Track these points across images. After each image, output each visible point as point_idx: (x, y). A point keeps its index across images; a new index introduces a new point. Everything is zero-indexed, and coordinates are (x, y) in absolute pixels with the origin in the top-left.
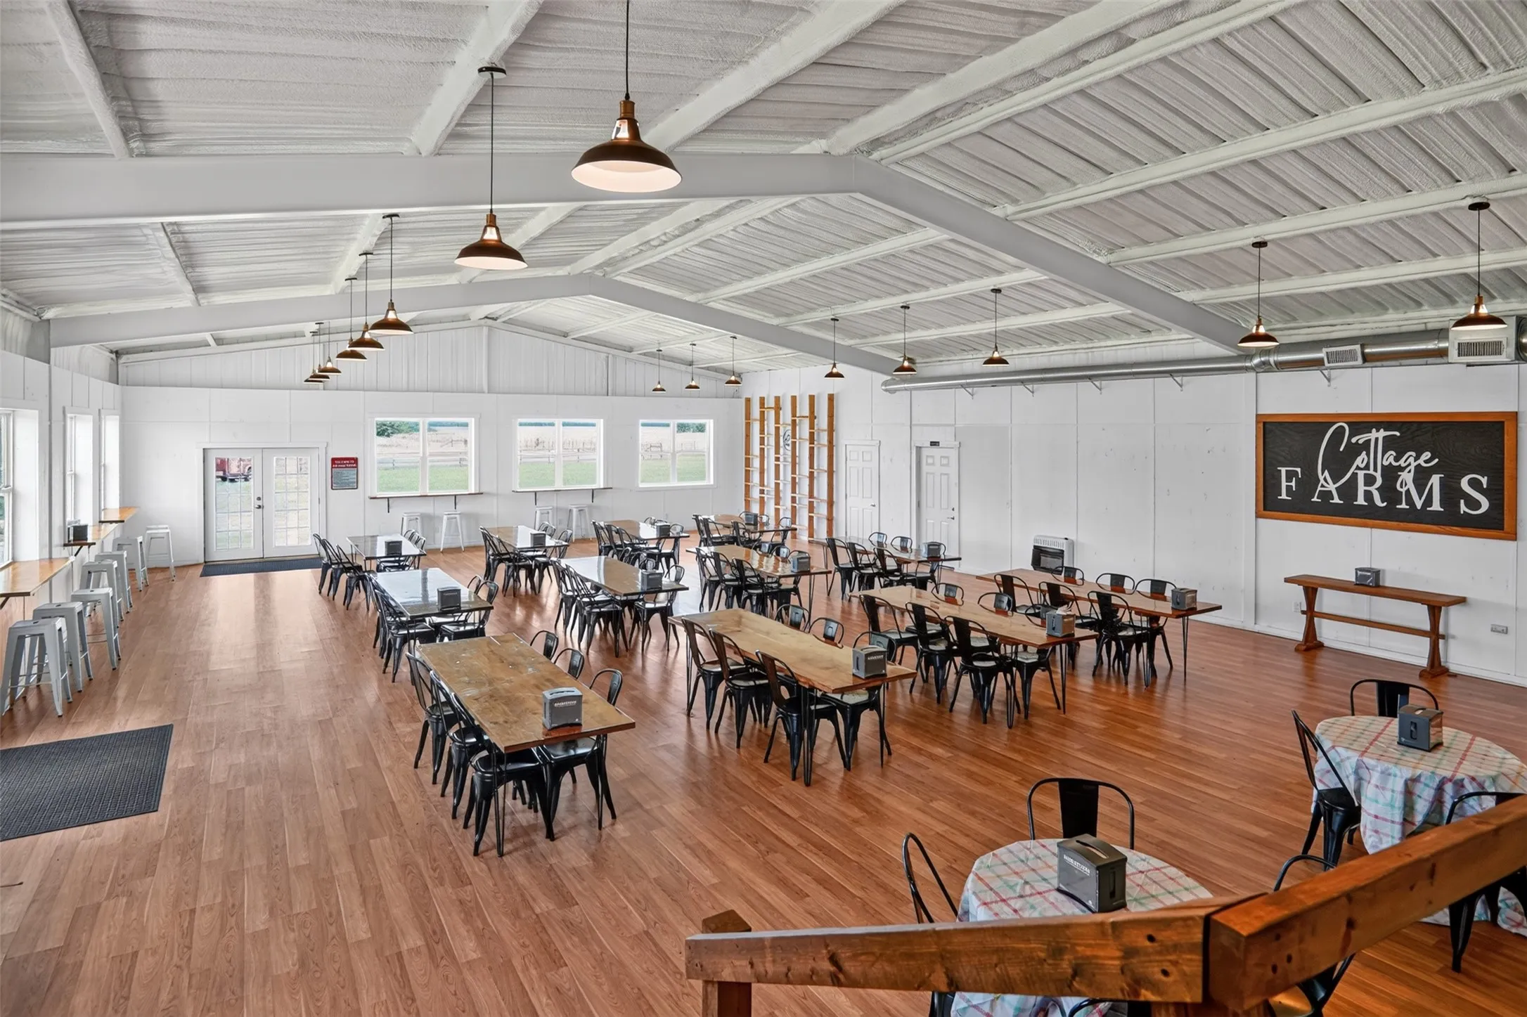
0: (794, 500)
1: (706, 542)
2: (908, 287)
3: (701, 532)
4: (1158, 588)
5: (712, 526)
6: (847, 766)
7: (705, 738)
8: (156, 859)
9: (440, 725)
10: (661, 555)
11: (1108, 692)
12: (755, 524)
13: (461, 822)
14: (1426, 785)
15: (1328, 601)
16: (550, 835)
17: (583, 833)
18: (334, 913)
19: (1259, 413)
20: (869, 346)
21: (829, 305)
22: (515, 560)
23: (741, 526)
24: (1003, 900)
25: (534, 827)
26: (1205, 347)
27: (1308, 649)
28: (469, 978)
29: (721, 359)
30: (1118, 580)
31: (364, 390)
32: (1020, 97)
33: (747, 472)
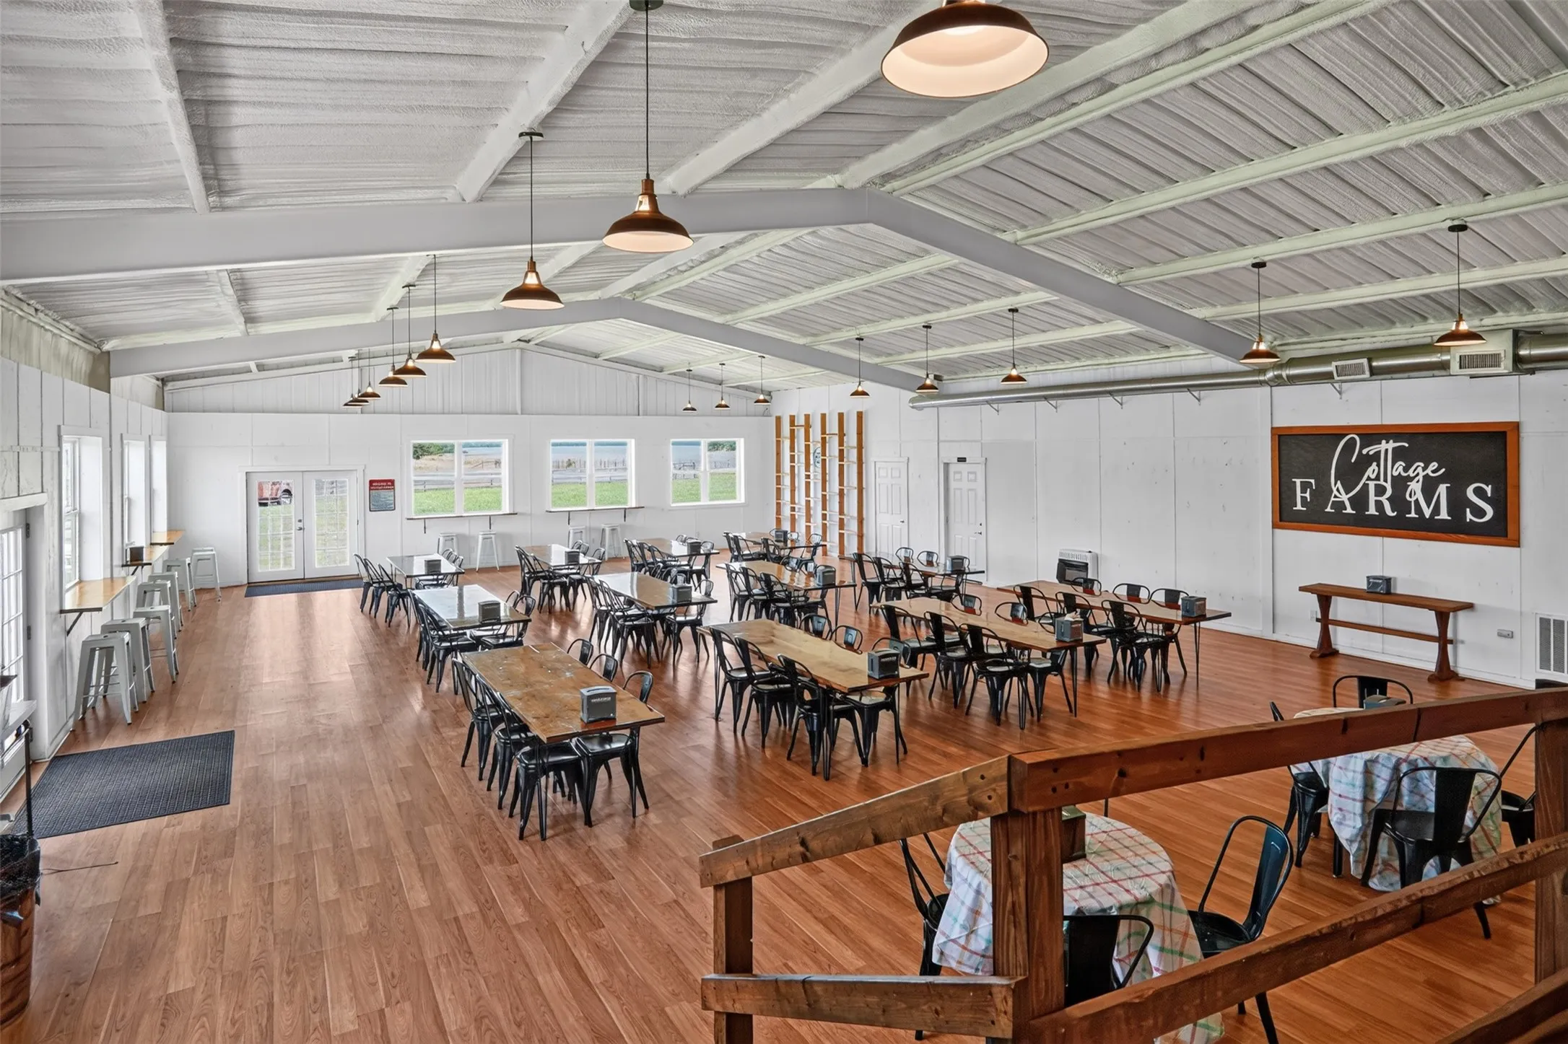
0: (824, 517)
1: (736, 558)
2: (929, 307)
3: (731, 549)
4: (1172, 597)
5: (742, 544)
6: (865, 762)
7: (732, 739)
8: (233, 843)
9: (486, 726)
10: (692, 572)
11: (1125, 698)
12: (785, 542)
13: (506, 812)
14: (1383, 765)
15: (1342, 608)
16: (589, 822)
17: (618, 820)
18: (396, 886)
19: (1275, 425)
20: (897, 364)
21: (854, 325)
22: (550, 578)
23: (770, 542)
24: (979, 853)
25: (573, 816)
26: (1221, 363)
27: (1323, 656)
28: (519, 937)
29: (751, 379)
30: (1133, 591)
31: (401, 413)
32: (1018, 134)
33: (778, 490)
